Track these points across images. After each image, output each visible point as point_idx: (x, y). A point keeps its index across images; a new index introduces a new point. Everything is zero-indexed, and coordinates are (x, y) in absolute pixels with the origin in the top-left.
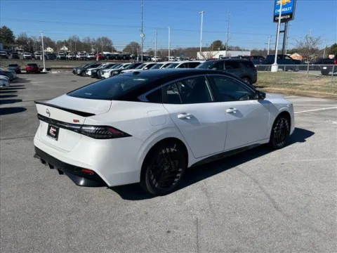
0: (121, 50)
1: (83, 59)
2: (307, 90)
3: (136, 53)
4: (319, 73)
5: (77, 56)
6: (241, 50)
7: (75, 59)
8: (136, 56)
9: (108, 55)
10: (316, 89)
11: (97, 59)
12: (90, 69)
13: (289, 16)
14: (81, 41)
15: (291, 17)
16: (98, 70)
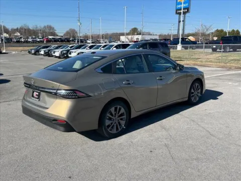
0: (62, 35)
1: (34, 42)
2: (205, 62)
3: (74, 37)
4: (210, 50)
5: (29, 40)
6: (151, 35)
7: (27, 42)
8: (75, 39)
9: (53, 38)
10: (211, 61)
11: (45, 42)
12: (42, 50)
13: (186, 10)
14: (31, 28)
15: (188, 11)
16: (49, 50)
